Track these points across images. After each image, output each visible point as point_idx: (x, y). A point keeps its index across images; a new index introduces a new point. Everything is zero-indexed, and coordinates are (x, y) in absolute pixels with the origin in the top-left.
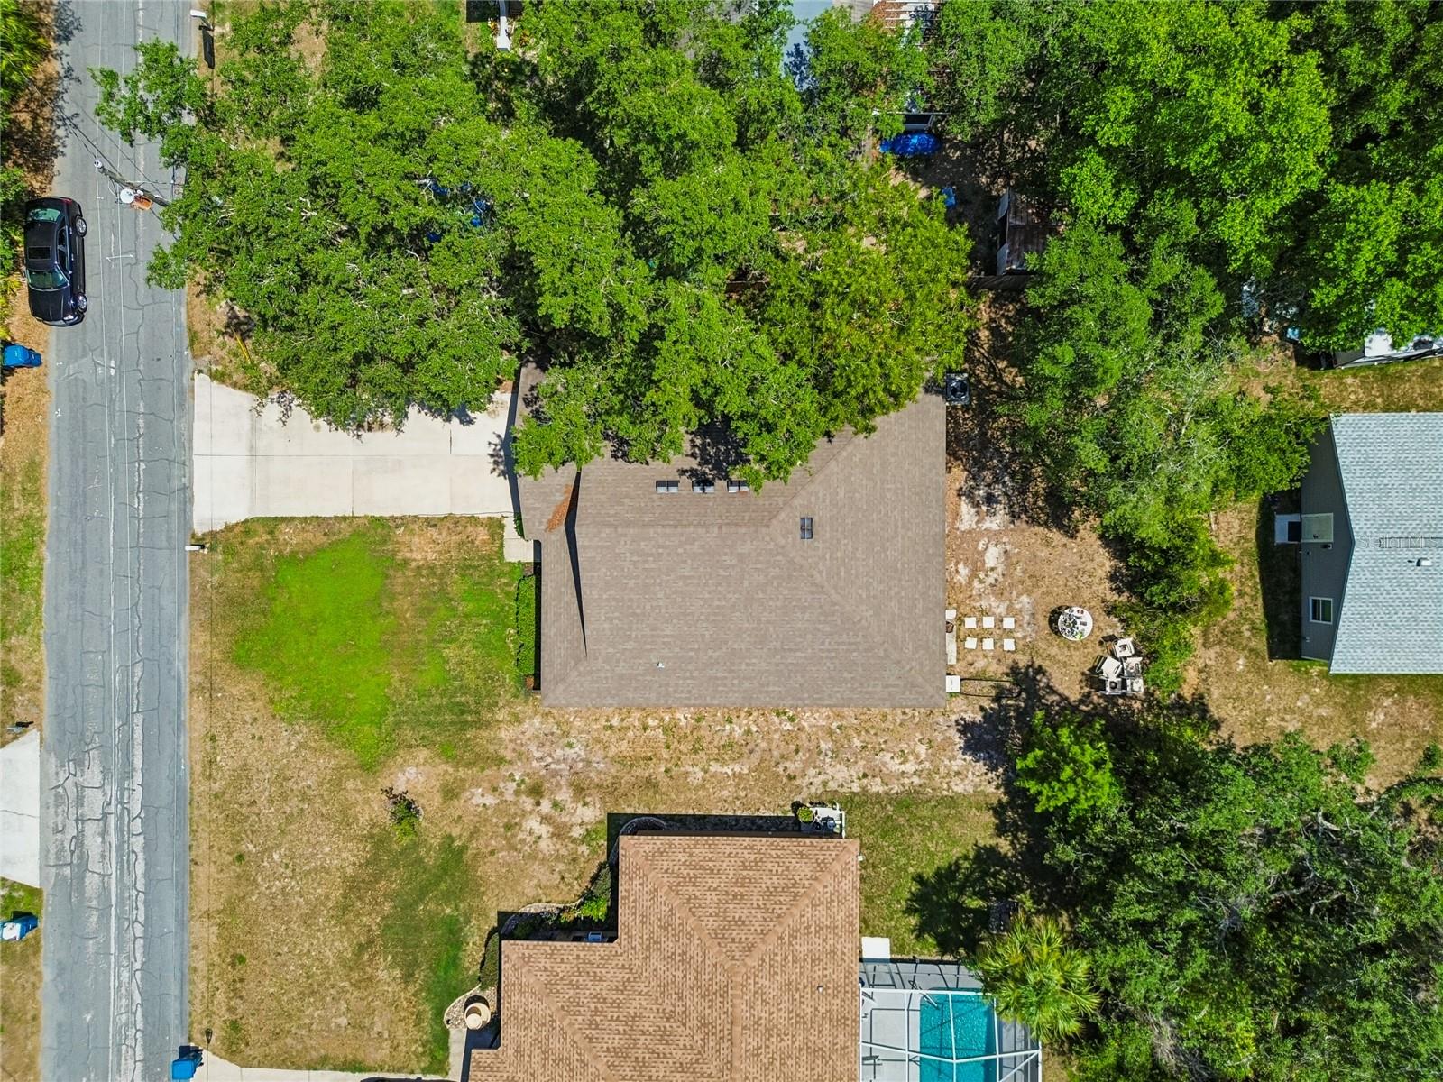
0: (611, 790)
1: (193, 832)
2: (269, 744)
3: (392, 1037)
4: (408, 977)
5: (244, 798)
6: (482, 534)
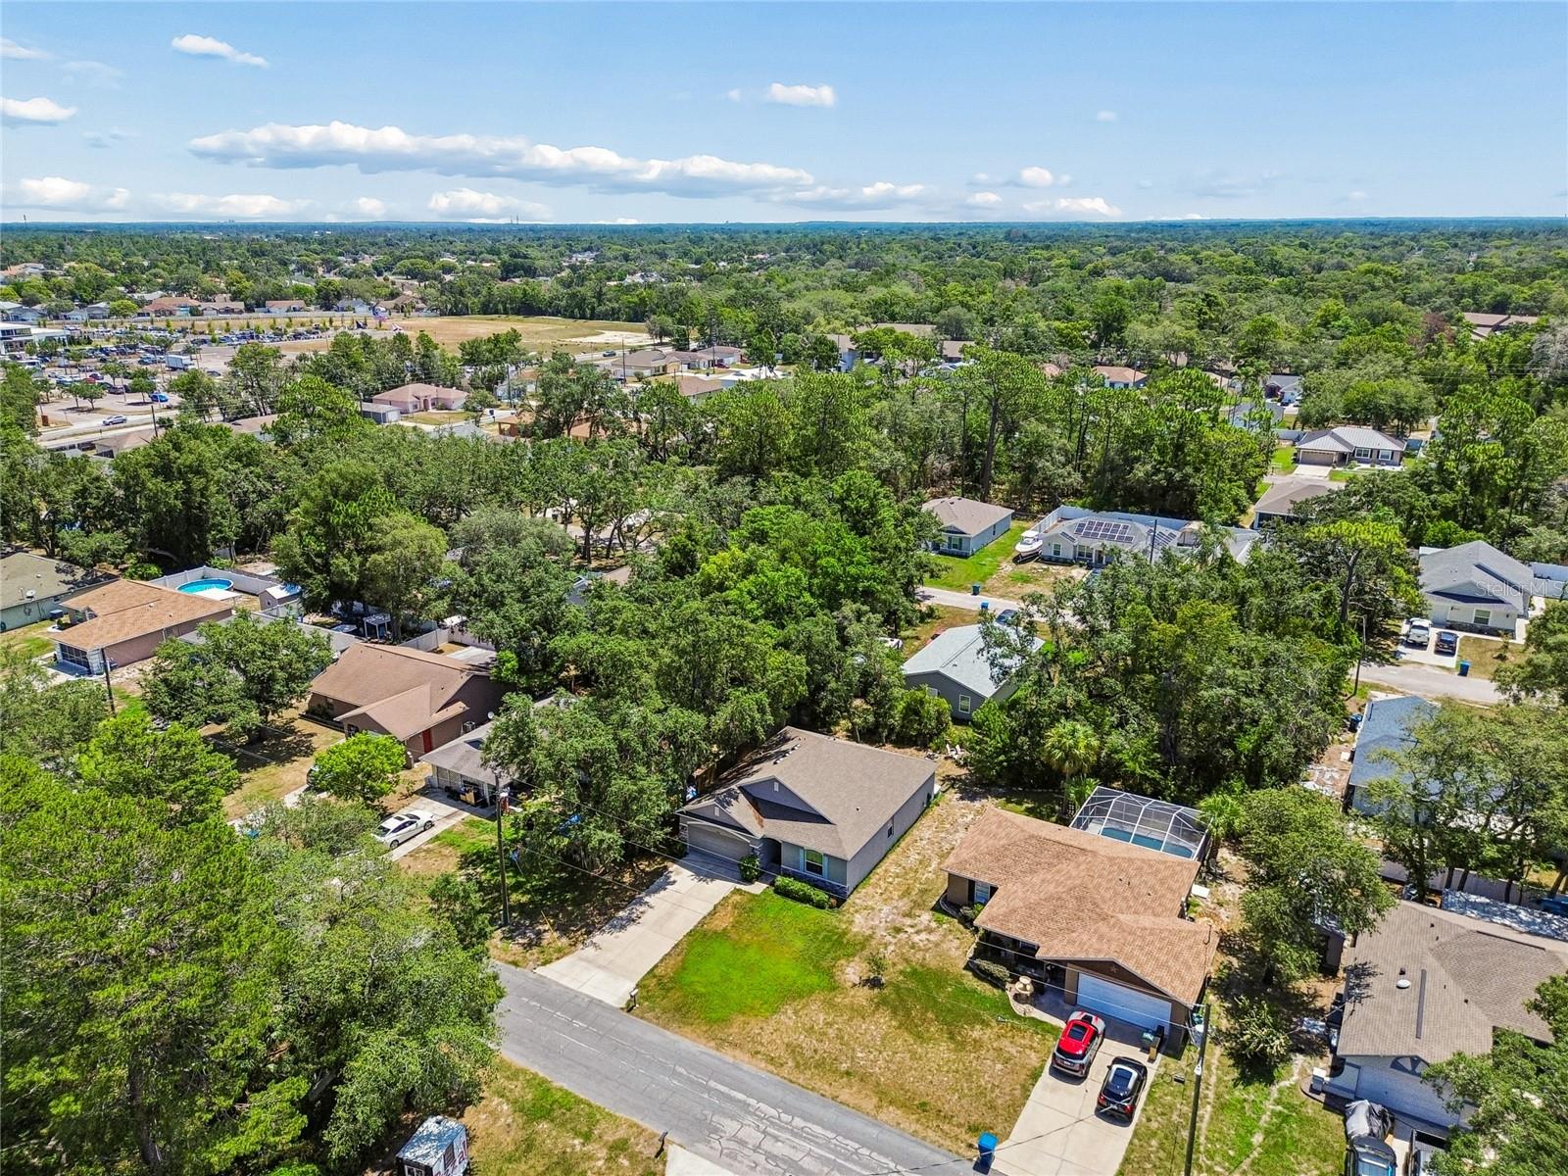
0: (917, 905)
1: (813, 1089)
2: (783, 1028)
3: (1024, 1047)
4: (985, 1024)
5: (809, 1054)
6: (737, 898)
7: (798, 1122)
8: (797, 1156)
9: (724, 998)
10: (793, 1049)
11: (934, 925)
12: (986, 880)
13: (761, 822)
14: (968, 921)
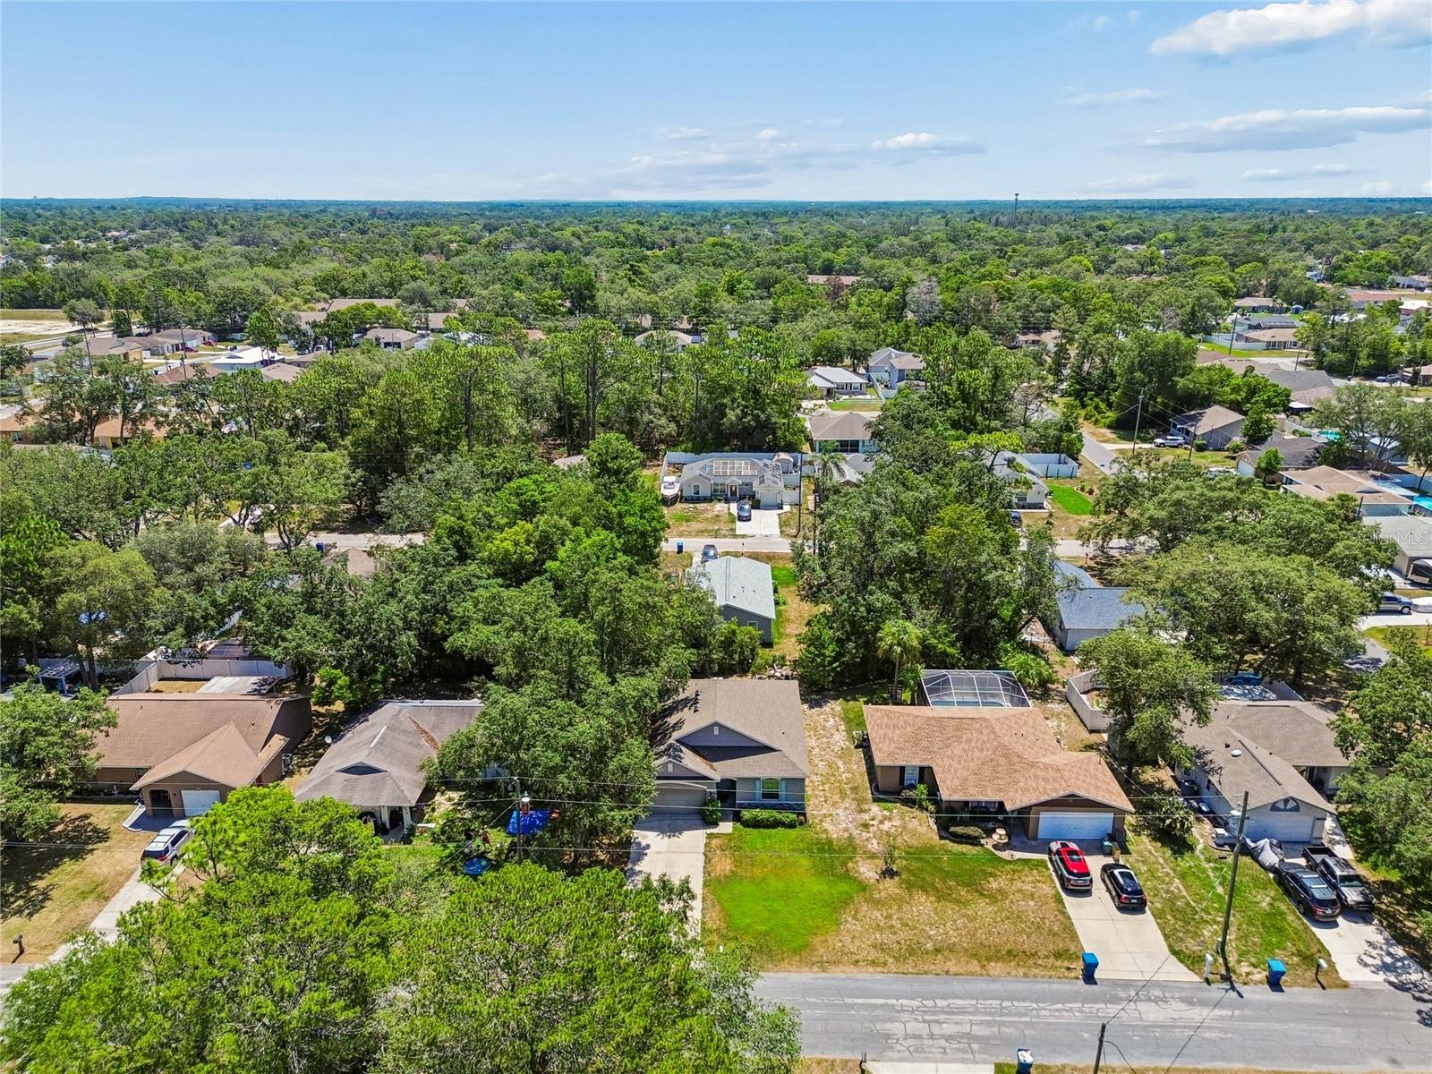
0: (860, 801)
1: (926, 973)
2: (857, 934)
3: (1033, 882)
4: (993, 875)
5: (896, 947)
6: (715, 842)
7: (940, 1003)
8: (967, 1028)
9: (788, 928)
10: (881, 947)
11: (886, 813)
12: (917, 762)
13: (711, 767)
14: (910, 802)
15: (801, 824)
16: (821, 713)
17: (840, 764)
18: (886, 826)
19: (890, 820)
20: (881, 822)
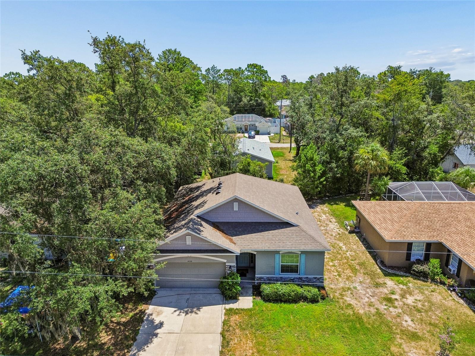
12: (425, 238)
13: (231, 241)
14: (423, 276)
15: (323, 298)
16: (315, 212)
17: (341, 244)
18: (410, 300)
19: (411, 294)
20: (403, 296)
